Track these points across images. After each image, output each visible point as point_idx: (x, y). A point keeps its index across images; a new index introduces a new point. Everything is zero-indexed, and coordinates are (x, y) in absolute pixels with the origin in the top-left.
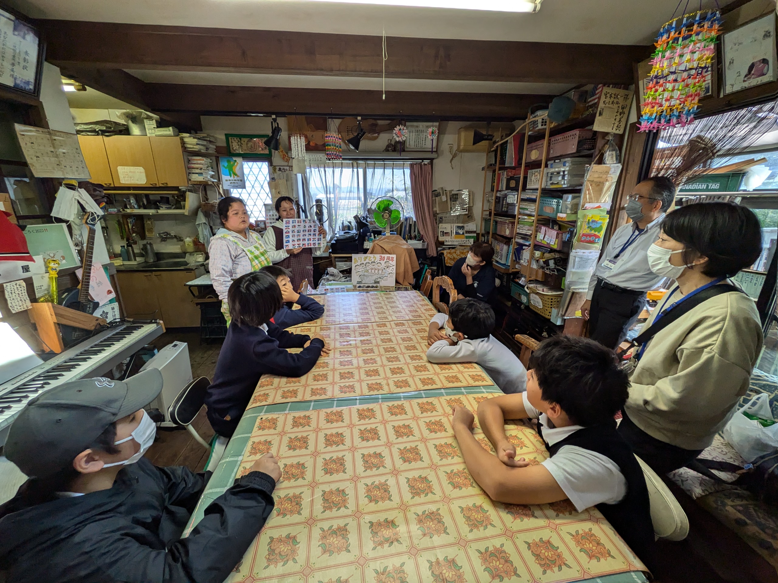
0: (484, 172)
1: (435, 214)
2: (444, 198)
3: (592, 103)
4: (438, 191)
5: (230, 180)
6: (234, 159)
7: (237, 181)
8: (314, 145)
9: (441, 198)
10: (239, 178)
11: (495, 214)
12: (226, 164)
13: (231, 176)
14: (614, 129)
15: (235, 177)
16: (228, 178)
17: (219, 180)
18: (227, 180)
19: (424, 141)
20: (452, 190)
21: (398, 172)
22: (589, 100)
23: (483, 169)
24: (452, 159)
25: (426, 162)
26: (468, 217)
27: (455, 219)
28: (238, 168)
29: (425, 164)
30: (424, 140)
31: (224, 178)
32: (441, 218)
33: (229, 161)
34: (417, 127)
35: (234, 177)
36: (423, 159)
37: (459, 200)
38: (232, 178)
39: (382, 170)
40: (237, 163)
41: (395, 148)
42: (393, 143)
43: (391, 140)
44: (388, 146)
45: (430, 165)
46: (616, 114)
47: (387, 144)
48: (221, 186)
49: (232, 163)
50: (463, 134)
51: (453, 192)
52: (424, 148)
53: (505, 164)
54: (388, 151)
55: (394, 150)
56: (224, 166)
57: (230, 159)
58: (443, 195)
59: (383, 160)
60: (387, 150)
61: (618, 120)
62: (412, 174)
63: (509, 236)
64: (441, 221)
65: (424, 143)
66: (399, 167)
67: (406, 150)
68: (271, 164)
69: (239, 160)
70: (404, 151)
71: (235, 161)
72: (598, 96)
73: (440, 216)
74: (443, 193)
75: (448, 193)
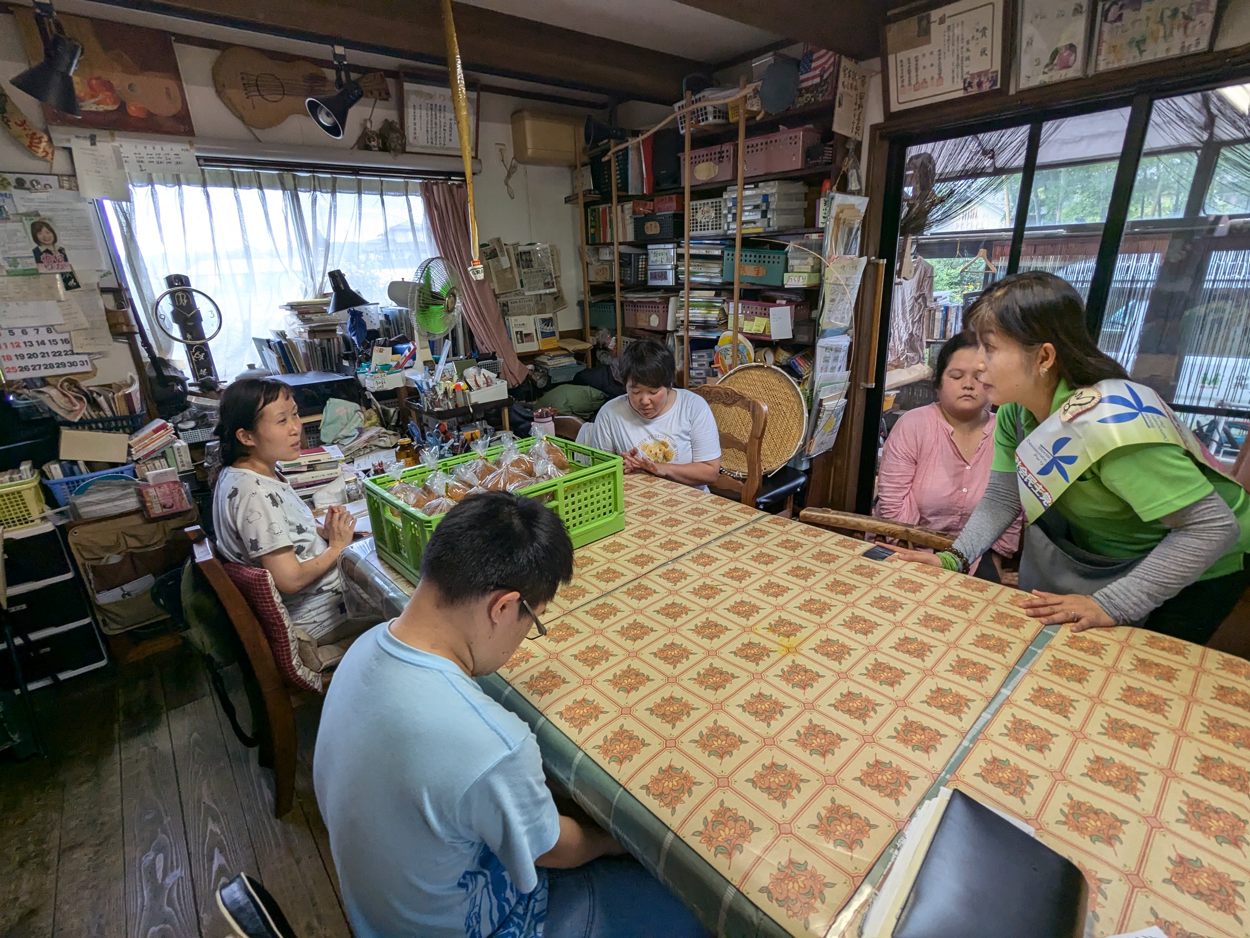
0: (569, 206)
2: (506, 262)
3: (810, 83)
4: (492, 246)
9: (499, 261)
11: (622, 289)
14: (852, 132)
19: (447, 132)
20: (518, 244)
21: (396, 203)
22: (802, 77)
23: (568, 200)
24: (509, 176)
25: (456, 180)
26: (555, 299)
27: (532, 304)
29: (452, 185)
30: (447, 128)
32: (505, 305)
34: (429, 96)
36: (449, 174)
37: (536, 266)
39: (354, 197)
41: (384, 144)
42: (377, 128)
43: (371, 124)
44: (366, 136)
46: (854, 107)
50: (528, 124)
51: (521, 249)
52: (447, 149)
53: (627, 191)
54: (368, 148)
55: (384, 148)
58: (503, 255)
59: (355, 171)
60: (364, 146)
61: (857, 116)
62: (430, 205)
63: (661, 329)
64: (505, 310)
65: (448, 137)
66: (396, 190)
67: (408, 149)
70: (404, 152)
72: (817, 72)
73: (502, 299)
74: (502, 251)
75: (511, 248)
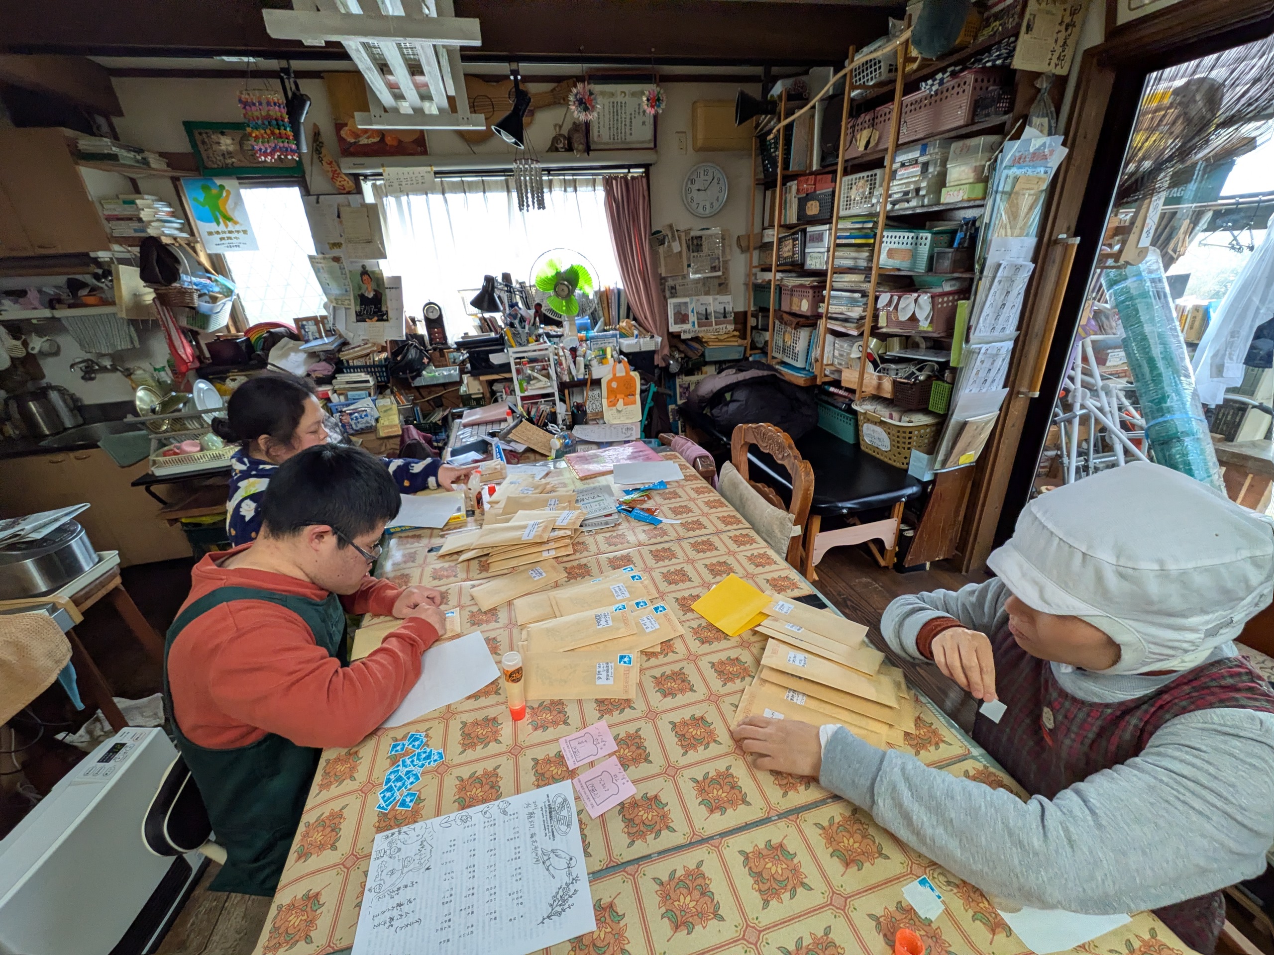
1: (662, 280)
2: (676, 247)
4: (664, 232)
5: (218, 233)
6: (218, 182)
7: (236, 235)
8: (395, 143)
9: (669, 247)
10: (237, 228)
12: (201, 196)
13: (218, 224)
14: (1053, 65)
15: (230, 224)
16: (213, 226)
17: (192, 234)
18: (210, 233)
19: (628, 127)
20: (690, 230)
25: (637, 172)
28: (230, 203)
29: (633, 178)
30: (628, 123)
31: (203, 227)
32: (673, 288)
33: (206, 188)
34: (612, 95)
35: (227, 226)
36: (629, 167)
37: (706, 250)
38: (222, 228)
40: (228, 193)
41: (569, 144)
42: (565, 131)
43: (560, 127)
44: (555, 140)
45: (644, 180)
46: (1058, 28)
47: (552, 133)
48: (198, 247)
49: (214, 191)
51: (693, 234)
54: (557, 150)
55: (570, 148)
56: (195, 200)
57: (209, 183)
58: (673, 239)
60: (553, 148)
61: (1060, 42)
62: (610, 197)
63: (809, 314)
64: (674, 292)
65: (628, 132)
67: (592, 147)
68: (306, 192)
69: (229, 184)
70: (588, 149)
71: (222, 187)
73: (670, 283)
74: (673, 236)
75: (683, 235)
